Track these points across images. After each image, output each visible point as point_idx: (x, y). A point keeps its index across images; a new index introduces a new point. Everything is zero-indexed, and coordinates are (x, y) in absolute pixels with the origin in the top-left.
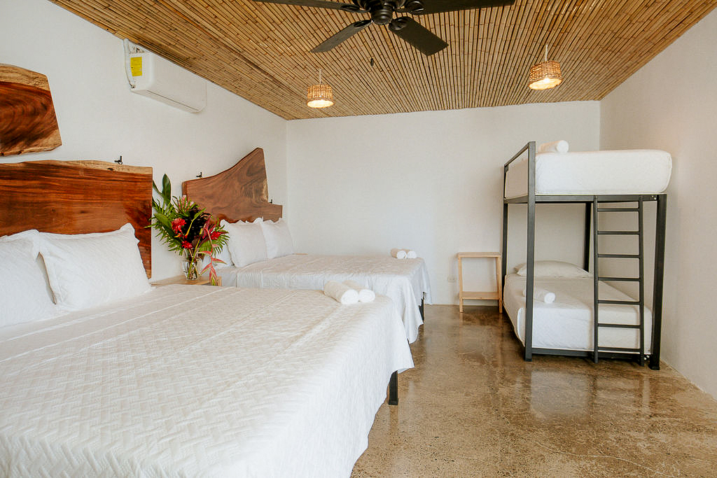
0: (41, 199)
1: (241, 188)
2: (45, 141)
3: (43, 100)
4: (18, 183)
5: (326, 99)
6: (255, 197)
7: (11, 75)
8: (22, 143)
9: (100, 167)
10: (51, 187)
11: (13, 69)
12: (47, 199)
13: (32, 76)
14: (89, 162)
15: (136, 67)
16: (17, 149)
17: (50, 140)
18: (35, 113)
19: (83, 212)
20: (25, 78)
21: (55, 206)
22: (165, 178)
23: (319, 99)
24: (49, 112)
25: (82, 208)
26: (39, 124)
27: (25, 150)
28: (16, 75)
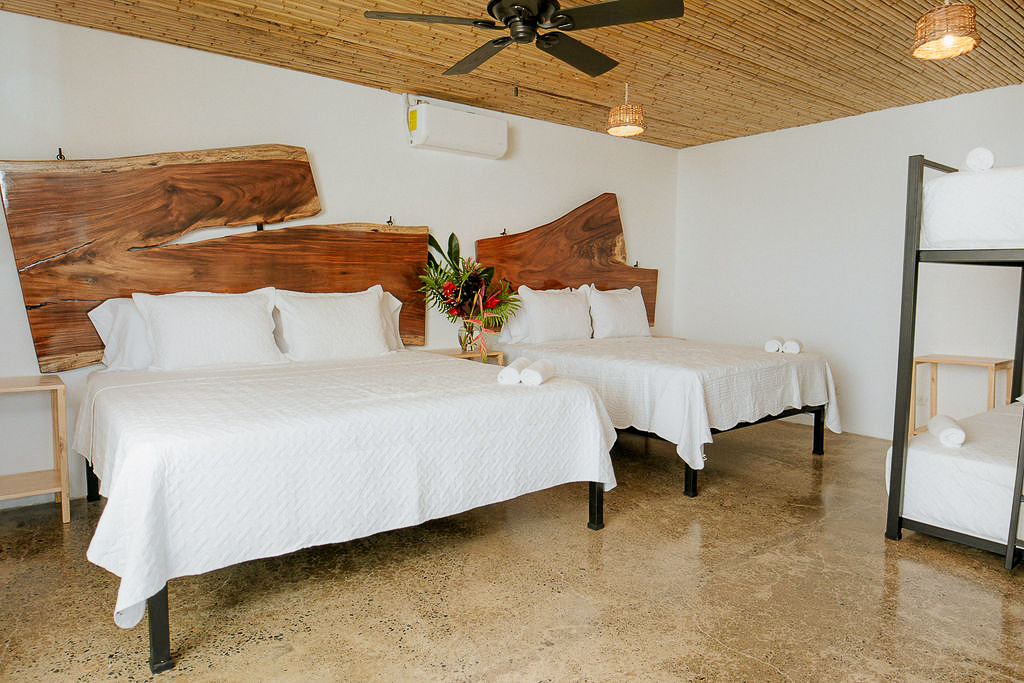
0: (301, 261)
1: (572, 247)
2: (304, 208)
3: (302, 171)
4: (279, 246)
5: (635, 123)
6: (599, 258)
7: (272, 153)
8: (283, 211)
9: (363, 229)
10: (311, 249)
11: (275, 147)
12: (306, 261)
13: (291, 150)
14: (351, 225)
15: (411, 121)
16: (278, 217)
17: (309, 207)
18: (294, 184)
19: (344, 273)
20: (284, 153)
21: (314, 267)
22: (452, 237)
23: (625, 124)
24: (308, 181)
25: (344, 269)
26: (297, 193)
27: (287, 217)
28: (278, 152)
